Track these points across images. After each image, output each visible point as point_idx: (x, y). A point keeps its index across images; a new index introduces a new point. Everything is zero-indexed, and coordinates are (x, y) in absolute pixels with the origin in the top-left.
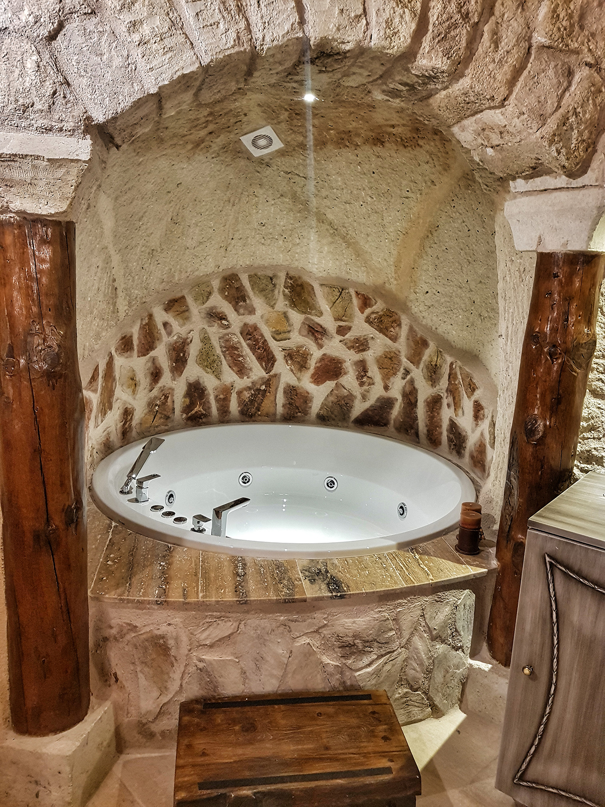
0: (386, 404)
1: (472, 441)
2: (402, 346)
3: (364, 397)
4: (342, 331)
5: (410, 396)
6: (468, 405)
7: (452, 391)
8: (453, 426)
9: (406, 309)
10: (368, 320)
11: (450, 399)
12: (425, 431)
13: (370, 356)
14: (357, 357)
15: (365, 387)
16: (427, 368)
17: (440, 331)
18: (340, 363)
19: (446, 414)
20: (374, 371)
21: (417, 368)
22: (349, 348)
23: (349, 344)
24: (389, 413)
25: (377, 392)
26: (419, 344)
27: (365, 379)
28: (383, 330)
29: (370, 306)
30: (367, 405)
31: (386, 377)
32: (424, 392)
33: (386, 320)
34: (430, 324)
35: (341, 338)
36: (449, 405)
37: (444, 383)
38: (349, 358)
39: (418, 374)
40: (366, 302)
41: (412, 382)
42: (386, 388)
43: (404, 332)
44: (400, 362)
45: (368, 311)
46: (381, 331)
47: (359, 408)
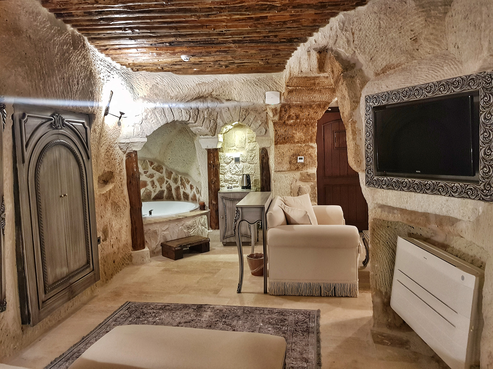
0: (162, 192)
1: (191, 196)
2: (164, 175)
3: (155, 191)
4: (145, 173)
5: (169, 189)
6: (188, 187)
7: (183, 184)
8: (184, 193)
9: (164, 164)
10: (153, 168)
11: (182, 186)
12: (176, 197)
13: (155, 179)
14: (151, 180)
15: (155, 188)
16: (174, 179)
17: (175, 169)
18: (146, 182)
19: (182, 191)
20: (157, 183)
21: (170, 180)
22: (148, 177)
23: (148, 176)
24: (163, 195)
25: (158, 189)
26: (169, 174)
27: (154, 186)
28: (158, 171)
29: (153, 164)
30: (156, 194)
31: (161, 184)
32: (174, 186)
33: (158, 168)
34: (172, 167)
35: (146, 175)
36: (182, 188)
37: (179, 182)
38: (149, 180)
39: (171, 182)
40: (152, 164)
41: (169, 184)
42: (161, 187)
43: (164, 170)
44: (164, 179)
45: (153, 166)
46: (157, 171)
47: (153, 195)
